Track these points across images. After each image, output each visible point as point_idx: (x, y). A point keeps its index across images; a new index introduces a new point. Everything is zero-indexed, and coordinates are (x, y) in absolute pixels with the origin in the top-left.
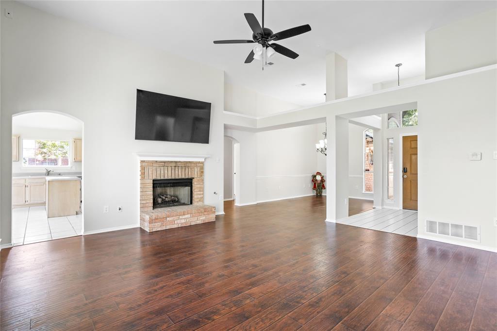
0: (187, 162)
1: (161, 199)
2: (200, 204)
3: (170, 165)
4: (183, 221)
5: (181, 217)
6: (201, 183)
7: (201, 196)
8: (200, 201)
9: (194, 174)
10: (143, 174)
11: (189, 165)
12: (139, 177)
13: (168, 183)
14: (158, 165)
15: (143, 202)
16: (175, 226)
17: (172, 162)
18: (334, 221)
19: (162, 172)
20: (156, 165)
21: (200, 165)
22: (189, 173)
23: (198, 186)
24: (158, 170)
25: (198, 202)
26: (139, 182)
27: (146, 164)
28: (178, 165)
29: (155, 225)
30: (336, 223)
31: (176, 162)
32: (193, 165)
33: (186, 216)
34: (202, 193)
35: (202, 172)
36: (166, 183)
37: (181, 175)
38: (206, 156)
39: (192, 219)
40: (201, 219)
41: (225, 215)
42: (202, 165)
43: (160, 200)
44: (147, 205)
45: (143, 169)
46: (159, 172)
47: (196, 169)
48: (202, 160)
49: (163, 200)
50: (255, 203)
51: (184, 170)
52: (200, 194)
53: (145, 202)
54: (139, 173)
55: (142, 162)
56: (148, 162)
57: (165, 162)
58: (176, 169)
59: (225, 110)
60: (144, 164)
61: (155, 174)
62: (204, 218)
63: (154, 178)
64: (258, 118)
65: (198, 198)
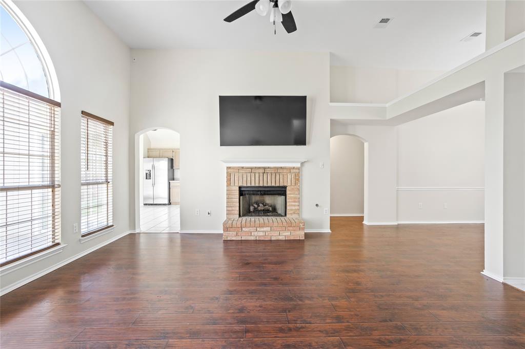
0: (277, 168)
1: (253, 207)
2: (295, 216)
3: (257, 171)
4: (261, 234)
5: (258, 229)
6: (296, 193)
7: (297, 208)
8: (294, 213)
9: (287, 181)
10: (229, 180)
11: (281, 171)
12: (225, 184)
13: (258, 191)
14: (244, 172)
15: (228, 209)
16: (252, 238)
17: (259, 168)
18: (501, 279)
19: (249, 179)
20: (242, 171)
21: (294, 171)
22: (281, 180)
23: (292, 195)
24: (245, 176)
25: (291, 214)
26: (225, 188)
27: (232, 170)
28: (267, 172)
29: (229, 234)
30: (504, 284)
31: (265, 168)
32: (285, 171)
33: (265, 229)
34: (297, 204)
35: (298, 180)
36: (256, 191)
37: (270, 182)
38: (303, 160)
39: (273, 233)
40: (285, 234)
41: (331, 235)
42: (297, 171)
43: (252, 209)
44: (233, 212)
45: (229, 175)
46: (245, 179)
47: (289, 176)
48: (298, 165)
49: (255, 208)
50: (396, 223)
51: (273, 176)
52: (294, 206)
53: (230, 209)
54: (225, 179)
55: (228, 168)
56: (234, 168)
57: (252, 168)
58: (264, 176)
59: (331, 102)
60: (229, 170)
61: (242, 181)
62: (288, 234)
63: (241, 184)
64: (387, 105)
65: (291, 210)
